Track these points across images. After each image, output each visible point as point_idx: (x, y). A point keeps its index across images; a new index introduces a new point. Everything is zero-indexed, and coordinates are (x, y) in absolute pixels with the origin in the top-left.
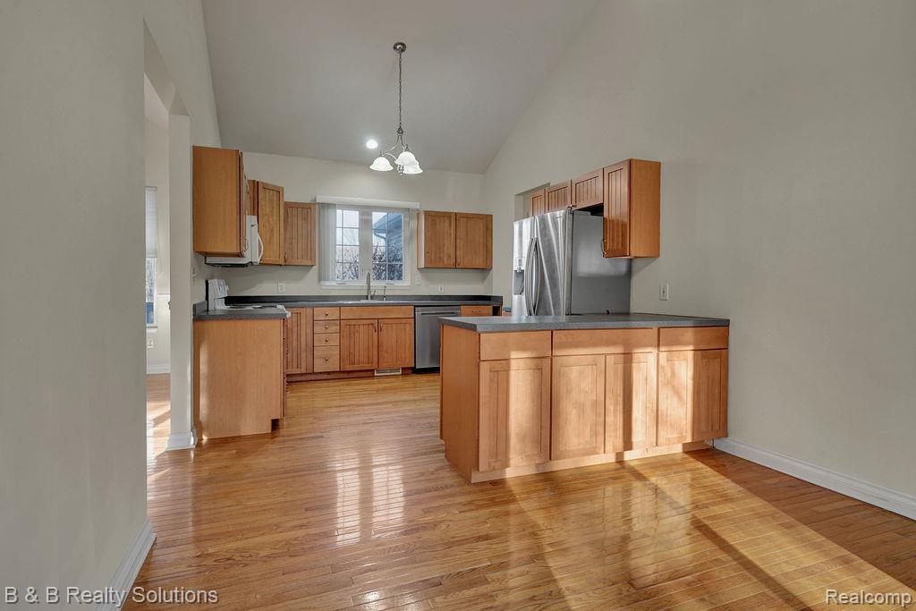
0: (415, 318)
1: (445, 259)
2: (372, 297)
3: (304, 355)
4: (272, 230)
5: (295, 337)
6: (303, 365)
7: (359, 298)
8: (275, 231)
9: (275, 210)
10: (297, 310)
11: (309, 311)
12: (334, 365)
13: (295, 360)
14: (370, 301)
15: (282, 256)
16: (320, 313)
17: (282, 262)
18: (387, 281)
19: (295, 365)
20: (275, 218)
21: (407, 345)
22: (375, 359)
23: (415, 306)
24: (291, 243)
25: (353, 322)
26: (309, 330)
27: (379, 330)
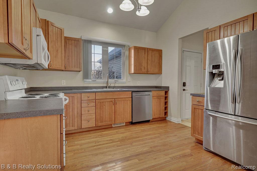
0: (132, 97)
1: (143, 69)
2: (109, 87)
3: (76, 120)
4: (57, 51)
5: (71, 110)
6: (76, 125)
7: (103, 87)
8: (59, 51)
9: (59, 39)
10: (72, 95)
11: (79, 95)
12: (92, 124)
13: (71, 122)
14: (108, 89)
15: (63, 66)
16: (84, 97)
17: (63, 69)
18: (115, 79)
19: (71, 125)
20: (59, 44)
21: (129, 111)
22: (113, 119)
23: (132, 92)
24: (69, 59)
25: (102, 101)
26: (79, 106)
27: (115, 104)
